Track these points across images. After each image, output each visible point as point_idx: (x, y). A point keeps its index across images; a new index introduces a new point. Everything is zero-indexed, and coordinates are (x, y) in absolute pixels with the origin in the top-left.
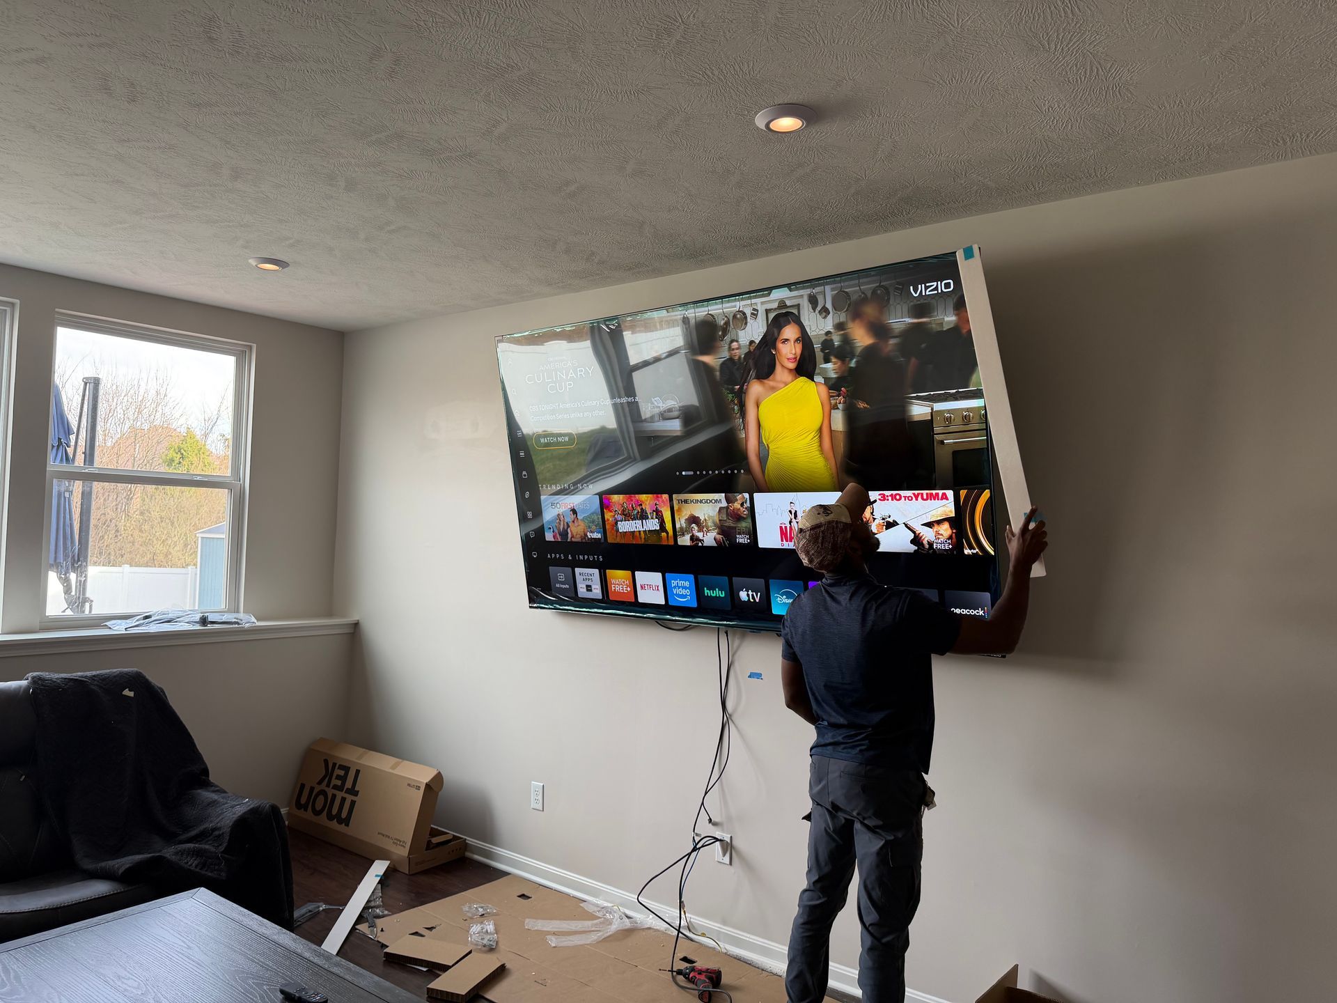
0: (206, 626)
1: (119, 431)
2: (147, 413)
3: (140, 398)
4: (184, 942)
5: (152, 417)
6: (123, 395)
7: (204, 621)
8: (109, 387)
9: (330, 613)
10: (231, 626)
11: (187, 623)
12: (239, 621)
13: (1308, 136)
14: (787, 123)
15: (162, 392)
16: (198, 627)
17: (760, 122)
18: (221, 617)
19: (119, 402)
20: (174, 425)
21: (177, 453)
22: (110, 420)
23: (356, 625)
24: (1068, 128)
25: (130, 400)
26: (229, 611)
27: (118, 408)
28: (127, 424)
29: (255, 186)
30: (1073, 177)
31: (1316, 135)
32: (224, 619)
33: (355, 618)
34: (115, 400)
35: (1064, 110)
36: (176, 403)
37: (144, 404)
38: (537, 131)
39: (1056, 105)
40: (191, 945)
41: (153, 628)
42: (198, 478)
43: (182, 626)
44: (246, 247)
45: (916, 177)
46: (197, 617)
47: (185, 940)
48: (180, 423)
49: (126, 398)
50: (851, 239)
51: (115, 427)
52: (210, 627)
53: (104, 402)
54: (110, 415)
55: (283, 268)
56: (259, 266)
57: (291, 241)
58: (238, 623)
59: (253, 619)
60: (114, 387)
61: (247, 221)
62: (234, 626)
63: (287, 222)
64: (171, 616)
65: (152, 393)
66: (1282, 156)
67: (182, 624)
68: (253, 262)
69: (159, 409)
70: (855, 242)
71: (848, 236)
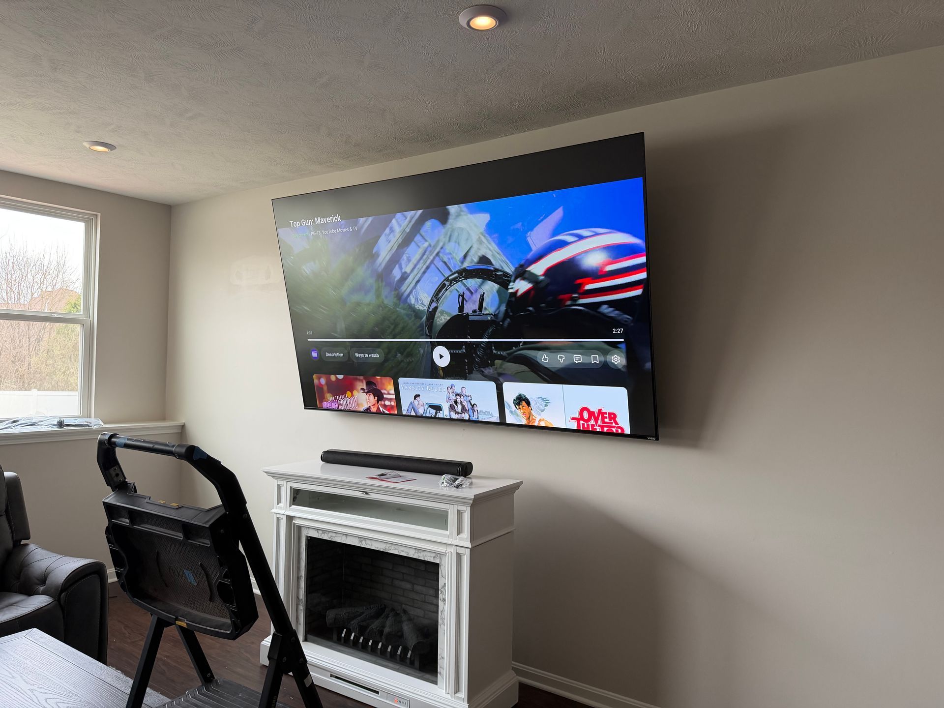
0: (63, 428)
1: (30, 292)
2: (51, 278)
3: (45, 268)
4: (10, 673)
5: (55, 281)
6: (32, 265)
7: (61, 424)
8: (21, 259)
9: (163, 418)
10: (83, 428)
11: (48, 425)
12: (89, 424)
13: (877, 39)
14: (484, 22)
15: (62, 263)
16: (56, 429)
17: (463, 21)
18: (74, 421)
19: (29, 271)
20: (71, 287)
21: (74, 308)
22: (22, 284)
23: (183, 427)
24: (699, 30)
25: (37, 269)
26: (83, 417)
27: (28, 275)
28: (35, 287)
29: (72, 76)
30: (705, 74)
31: (883, 39)
32: (77, 422)
33: (182, 421)
34: (26, 269)
35: (695, 13)
36: (72, 270)
37: (48, 272)
38: (288, 28)
39: (689, 10)
40: (15, 675)
41: (18, 430)
42: (56, 316)
43: (43, 428)
44: (78, 132)
45: (587, 73)
46: (56, 422)
47: (11, 671)
48: (76, 286)
49: (34, 267)
50: (544, 127)
51: (26, 288)
52: (65, 428)
53: (18, 270)
54: (23, 280)
55: (111, 150)
56: (91, 148)
57: (113, 126)
58: (89, 426)
59: (101, 423)
60: (25, 259)
61: (74, 109)
62: (85, 427)
63: (106, 109)
64: (34, 421)
65: (55, 263)
66: (858, 57)
67: (42, 426)
68: (86, 145)
69: (60, 276)
70: (547, 129)
71: (542, 125)
